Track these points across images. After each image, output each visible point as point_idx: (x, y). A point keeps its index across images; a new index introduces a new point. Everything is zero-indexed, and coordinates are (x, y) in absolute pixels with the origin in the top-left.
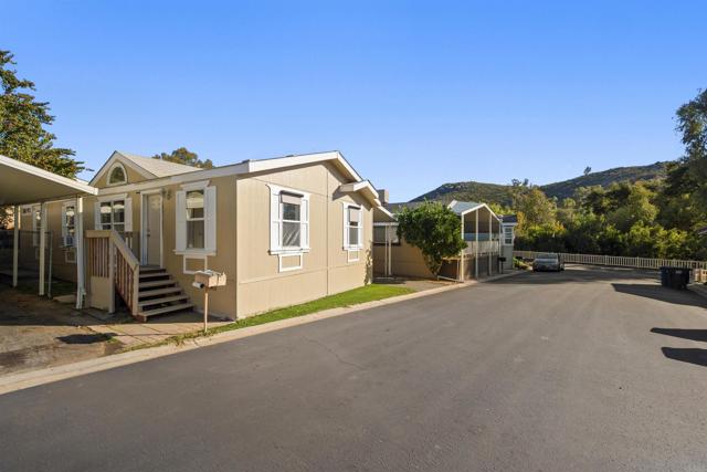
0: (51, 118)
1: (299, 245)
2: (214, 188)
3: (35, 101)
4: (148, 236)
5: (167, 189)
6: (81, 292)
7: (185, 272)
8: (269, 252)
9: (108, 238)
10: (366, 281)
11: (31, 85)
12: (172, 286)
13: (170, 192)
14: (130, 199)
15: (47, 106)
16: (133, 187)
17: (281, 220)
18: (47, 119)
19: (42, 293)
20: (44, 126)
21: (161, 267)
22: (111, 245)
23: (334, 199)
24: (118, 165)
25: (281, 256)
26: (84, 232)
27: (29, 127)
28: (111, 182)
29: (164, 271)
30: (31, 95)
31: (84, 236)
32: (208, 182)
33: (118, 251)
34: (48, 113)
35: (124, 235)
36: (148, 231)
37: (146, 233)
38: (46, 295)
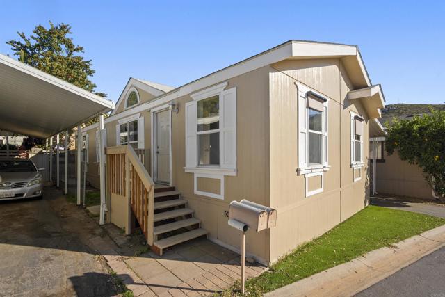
0: (93, 72)
1: (320, 162)
2: (234, 90)
3: (84, 60)
4: (158, 152)
5: (176, 103)
6: (103, 209)
7: (196, 192)
8: (298, 171)
9: (124, 154)
10: (365, 203)
11: (81, 49)
12: (182, 207)
13: (178, 105)
14: (143, 118)
15: (90, 63)
16: (144, 107)
17: (307, 130)
18: (90, 73)
19: (79, 203)
20: (89, 78)
21: (171, 185)
22: (127, 161)
23: (345, 107)
24: (133, 89)
25: (307, 176)
26: (105, 149)
27: (80, 78)
28: (128, 106)
29: (173, 189)
30: (81, 56)
31: (105, 153)
32: (226, 84)
33: (133, 167)
34: (91, 68)
35: (139, 152)
36: (158, 147)
37: (156, 150)
38: (82, 204)
